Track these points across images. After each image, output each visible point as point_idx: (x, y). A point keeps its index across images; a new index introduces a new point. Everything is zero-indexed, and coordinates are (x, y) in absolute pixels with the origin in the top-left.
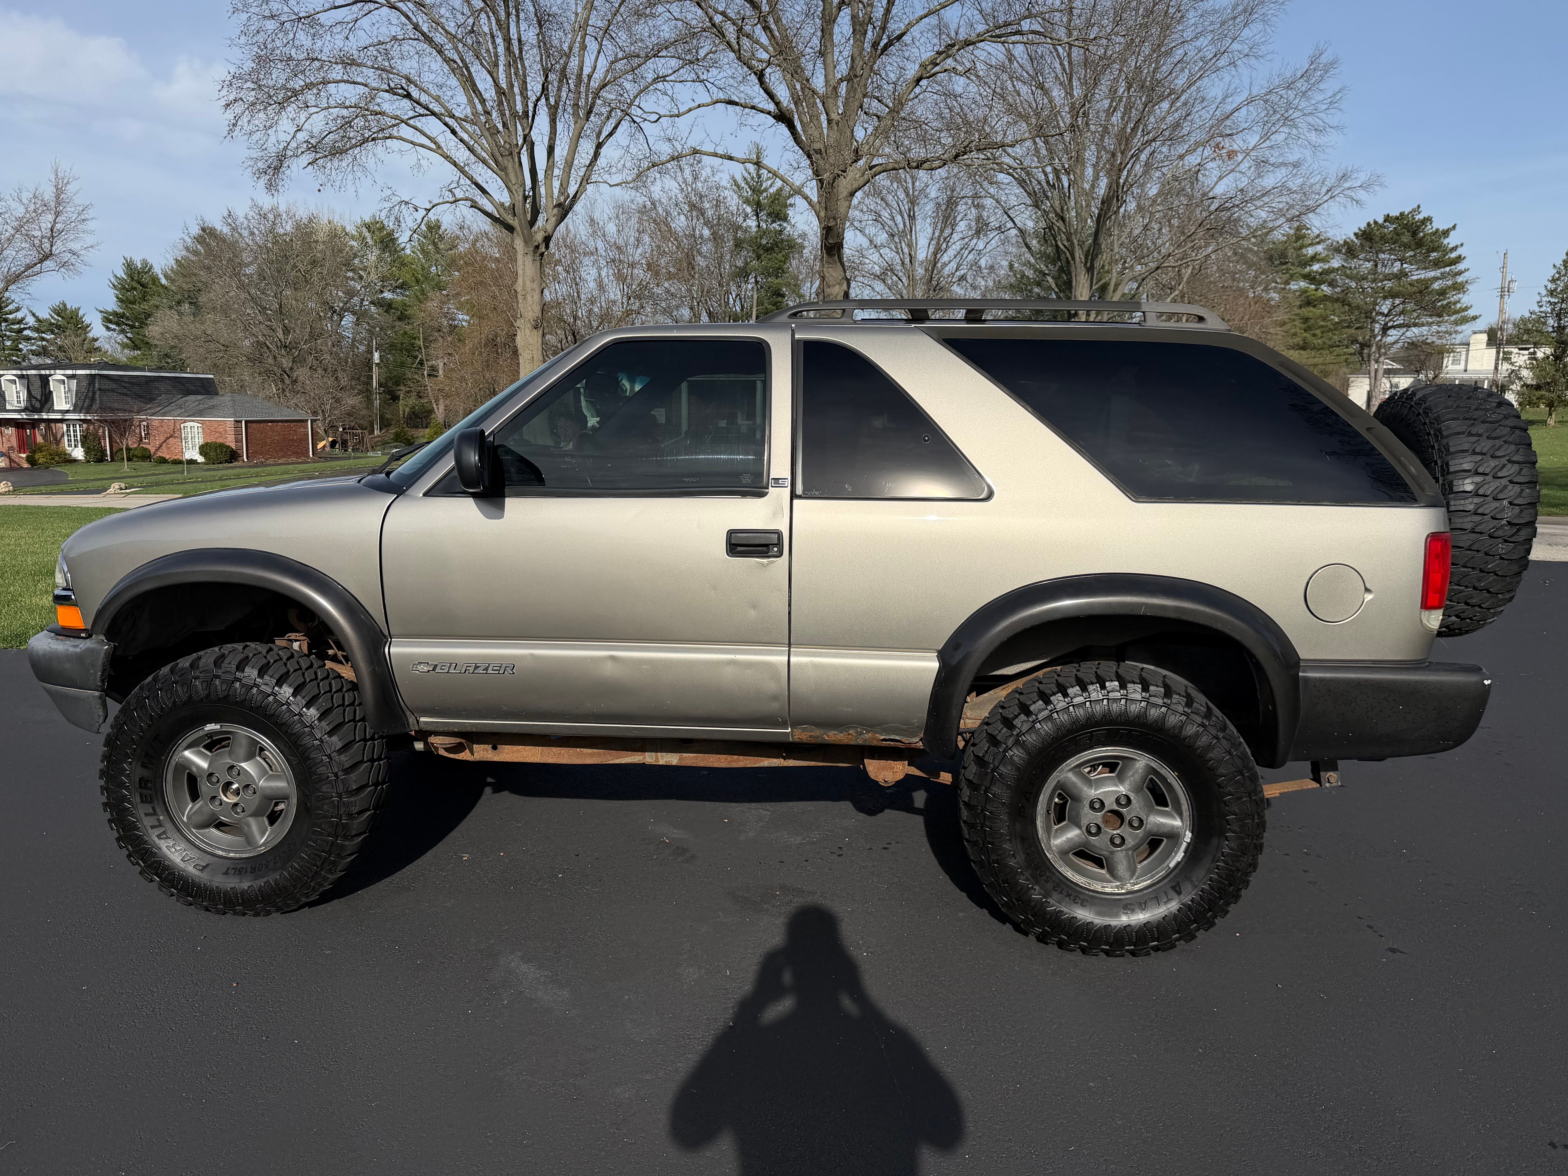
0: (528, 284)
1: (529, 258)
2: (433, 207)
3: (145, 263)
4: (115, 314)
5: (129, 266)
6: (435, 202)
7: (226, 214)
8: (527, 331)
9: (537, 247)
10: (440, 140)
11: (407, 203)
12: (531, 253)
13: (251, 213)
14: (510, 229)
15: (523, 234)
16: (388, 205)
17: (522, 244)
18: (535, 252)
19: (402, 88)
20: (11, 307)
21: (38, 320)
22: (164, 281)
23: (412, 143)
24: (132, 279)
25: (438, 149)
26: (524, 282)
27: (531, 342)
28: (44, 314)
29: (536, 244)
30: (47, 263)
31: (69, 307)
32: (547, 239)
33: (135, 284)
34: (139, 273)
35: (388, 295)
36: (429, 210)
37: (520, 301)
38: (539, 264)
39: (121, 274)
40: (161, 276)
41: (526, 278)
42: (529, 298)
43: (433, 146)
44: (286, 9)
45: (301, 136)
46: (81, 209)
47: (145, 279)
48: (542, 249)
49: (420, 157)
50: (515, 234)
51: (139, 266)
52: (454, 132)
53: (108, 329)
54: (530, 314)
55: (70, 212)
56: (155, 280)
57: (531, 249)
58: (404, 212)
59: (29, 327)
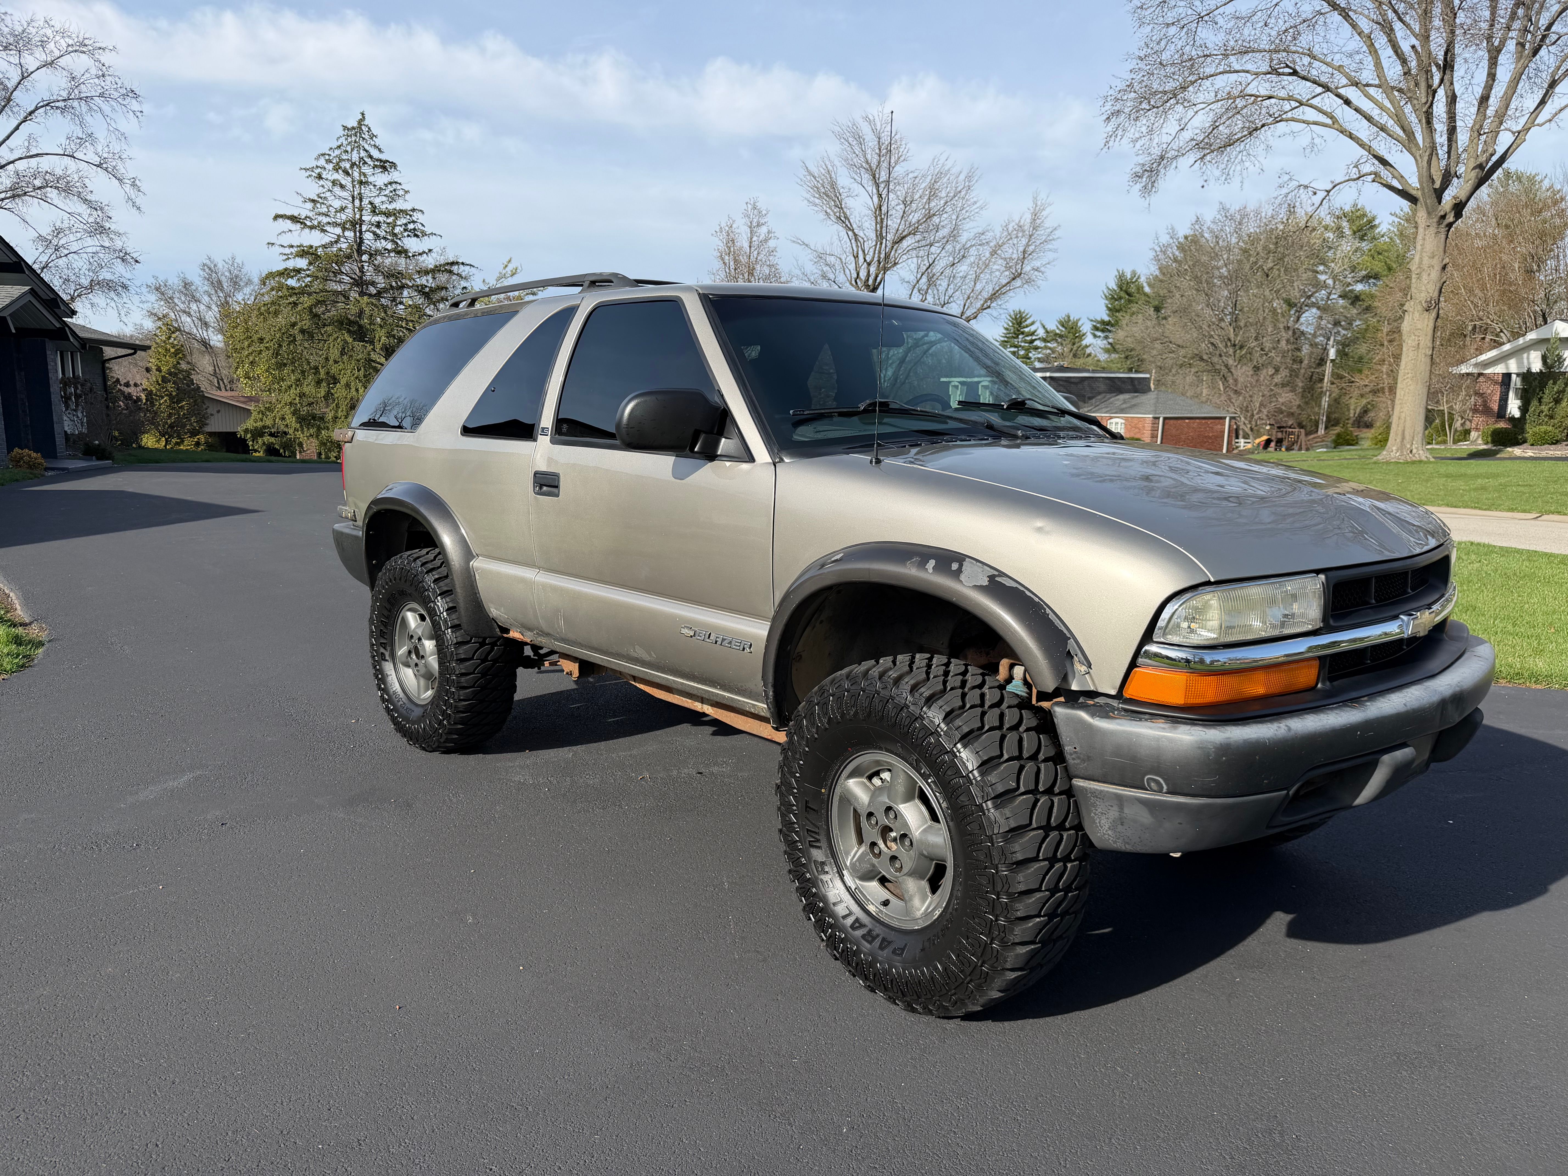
0: (1426, 261)
1: (1433, 230)
2: (1334, 187)
3: (1134, 273)
4: (1103, 322)
5: (1121, 277)
6: (1337, 182)
7: (1194, 219)
8: (1417, 315)
9: (1443, 217)
10: (1338, 114)
11: (1306, 187)
12: (1435, 225)
13: (1218, 216)
14: (1413, 200)
15: (1426, 204)
16: (1284, 191)
17: (1425, 216)
18: (1439, 223)
19: (1287, 66)
20: (1028, 322)
21: (1047, 332)
22: (1147, 289)
23: (1304, 122)
24: (1121, 289)
25: (1335, 123)
26: (1421, 259)
27: (1419, 326)
28: (1052, 326)
29: (1442, 213)
30: (1018, 282)
31: (1071, 318)
32: (1459, 208)
33: (1123, 294)
34: (1128, 283)
35: (1359, 287)
36: (1328, 192)
37: (1414, 281)
38: (1443, 236)
39: (1113, 285)
40: (1145, 285)
41: (1424, 254)
42: (1425, 276)
43: (1329, 121)
44: (1190, 12)
45: (1187, 135)
46: (1049, 230)
47: (1133, 289)
48: (1450, 218)
49: (1315, 136)
50: (1419, 205)
51: (1129, 277)
52: (1347, 102)
53: (1095, 336)
54: (1423, 295)
55: (1041, 234)
56: (1140, 289)
57: (1435, 220)
58: (1303, 196)
59: (1039, 339)
